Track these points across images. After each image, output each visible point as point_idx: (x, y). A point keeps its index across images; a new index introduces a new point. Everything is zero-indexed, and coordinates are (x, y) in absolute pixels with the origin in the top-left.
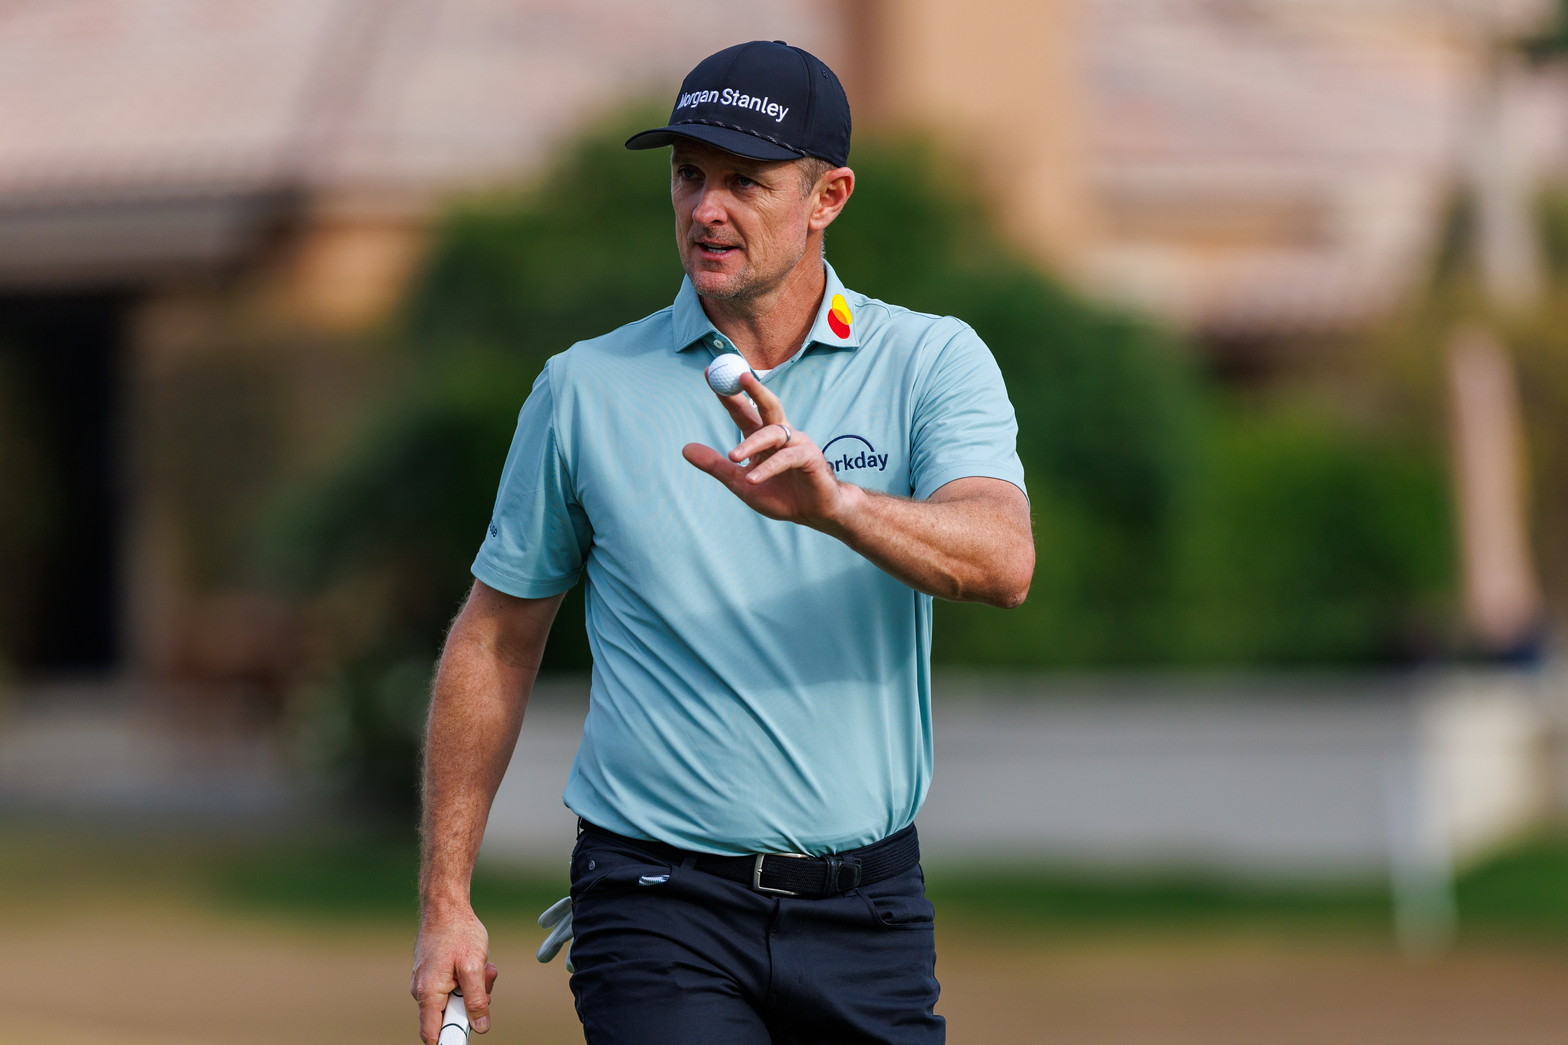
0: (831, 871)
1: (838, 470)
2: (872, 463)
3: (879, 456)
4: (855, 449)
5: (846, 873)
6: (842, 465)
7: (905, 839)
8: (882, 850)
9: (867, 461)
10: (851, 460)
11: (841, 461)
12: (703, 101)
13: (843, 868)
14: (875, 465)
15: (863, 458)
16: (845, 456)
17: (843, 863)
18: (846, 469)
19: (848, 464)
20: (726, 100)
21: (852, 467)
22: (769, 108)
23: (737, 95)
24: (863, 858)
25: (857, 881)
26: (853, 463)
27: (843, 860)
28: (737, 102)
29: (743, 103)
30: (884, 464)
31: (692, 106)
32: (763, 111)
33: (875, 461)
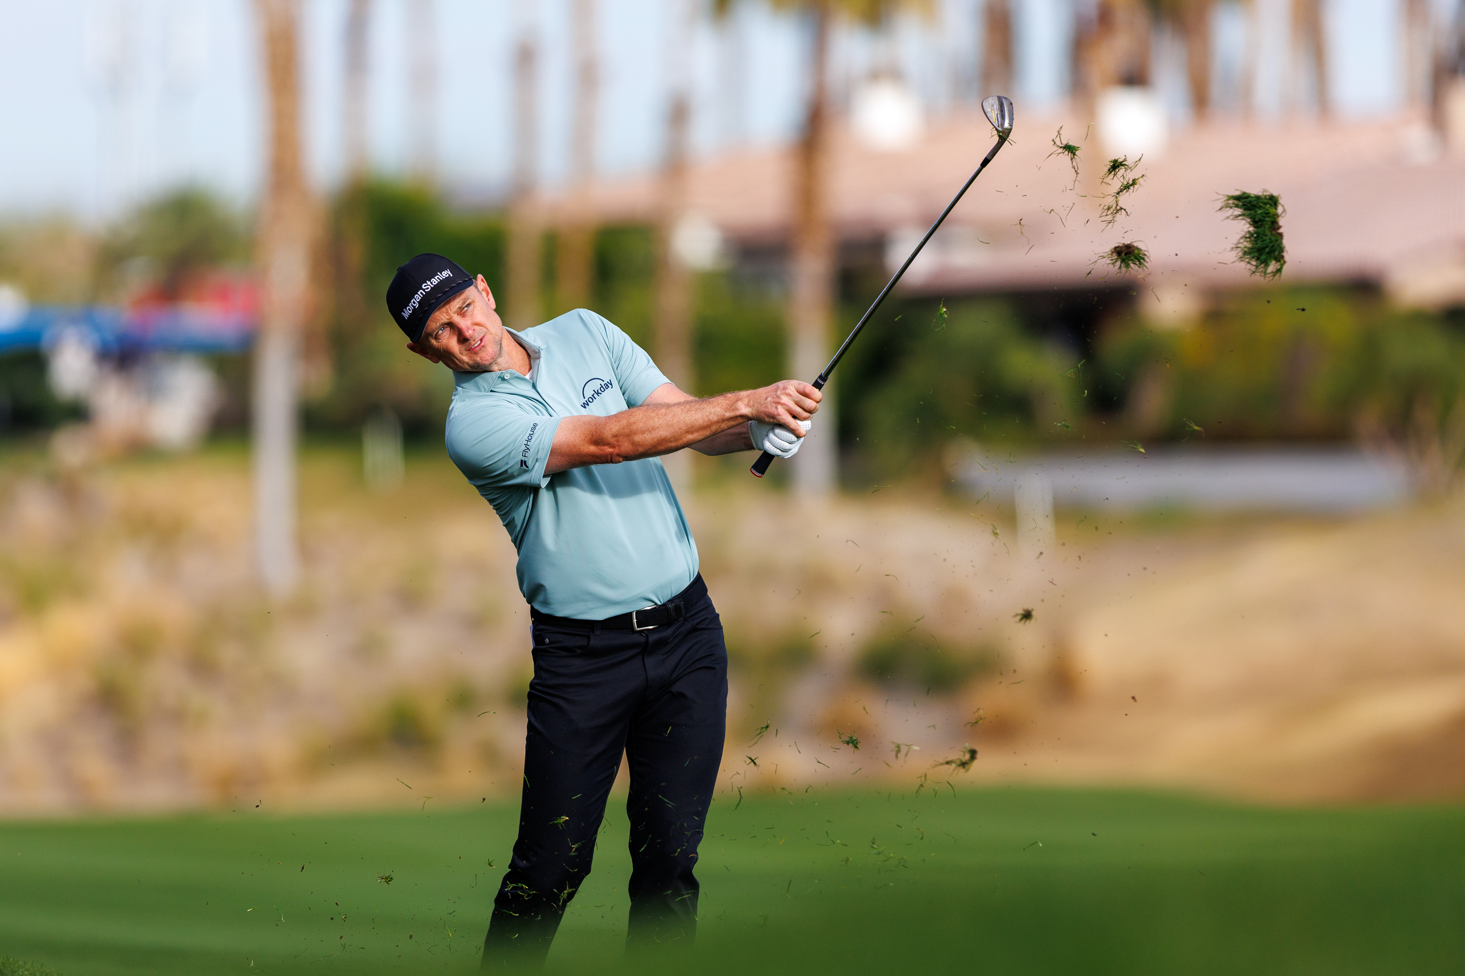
0: (670, 610)
1: (595, 399)
2: (607, 387)
3: (608, 382)
4: (596, 385)
5: (677, 608)
6: (595, 395)
7: (698, 582)
8: (690, 591)
9: (604, 387)
10: (598, 391)
11: (594, 394)
12: (419, 299)
13: (675, 606)
14: (608, 387)
15: (602, 387)
16: (594, 391)
17: (675, 603)
18: (599, 396)
19: (598, 393)
20: (428, 288)
21: (601, 394)
22: (444, 275)
23: (429, 283)
24: (682, 599)
25: (683, 611)
26: (600, 391)
27: (674, 602)
28: (432, 284)
29: (435, 282)
30: (611, 384)
31: (416, 307)
32: (444, 278)
33: (607, 385)
